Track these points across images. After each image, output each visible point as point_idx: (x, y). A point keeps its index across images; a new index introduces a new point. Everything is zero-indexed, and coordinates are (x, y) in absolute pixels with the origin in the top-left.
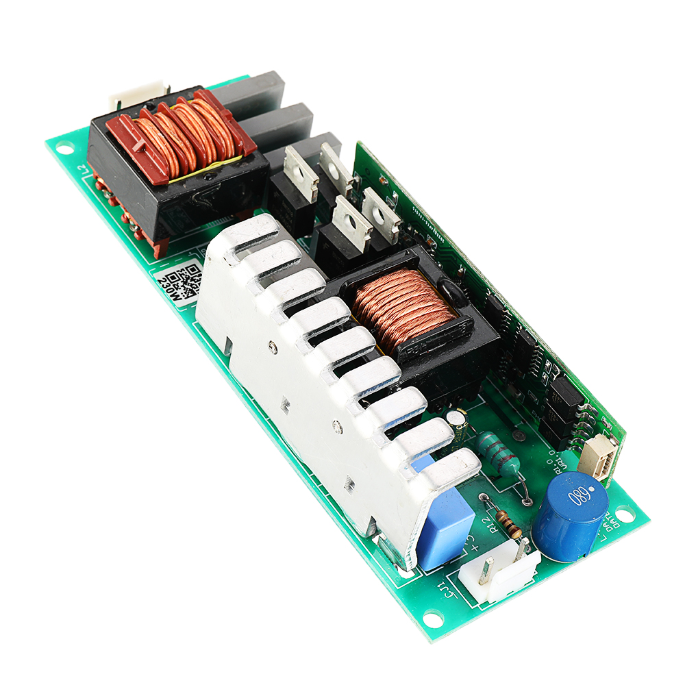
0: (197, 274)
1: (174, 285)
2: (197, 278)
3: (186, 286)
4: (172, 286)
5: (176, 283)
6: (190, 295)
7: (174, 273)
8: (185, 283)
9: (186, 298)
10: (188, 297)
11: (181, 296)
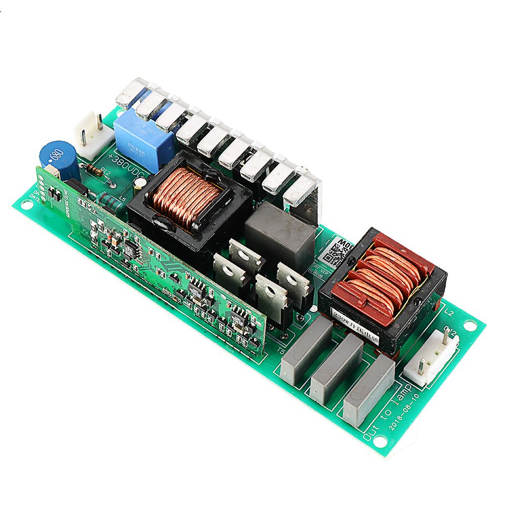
1: (347, 250)
3: (340, 252)
6: (334, 248)
9: (336, 244)
11: (339, 244)
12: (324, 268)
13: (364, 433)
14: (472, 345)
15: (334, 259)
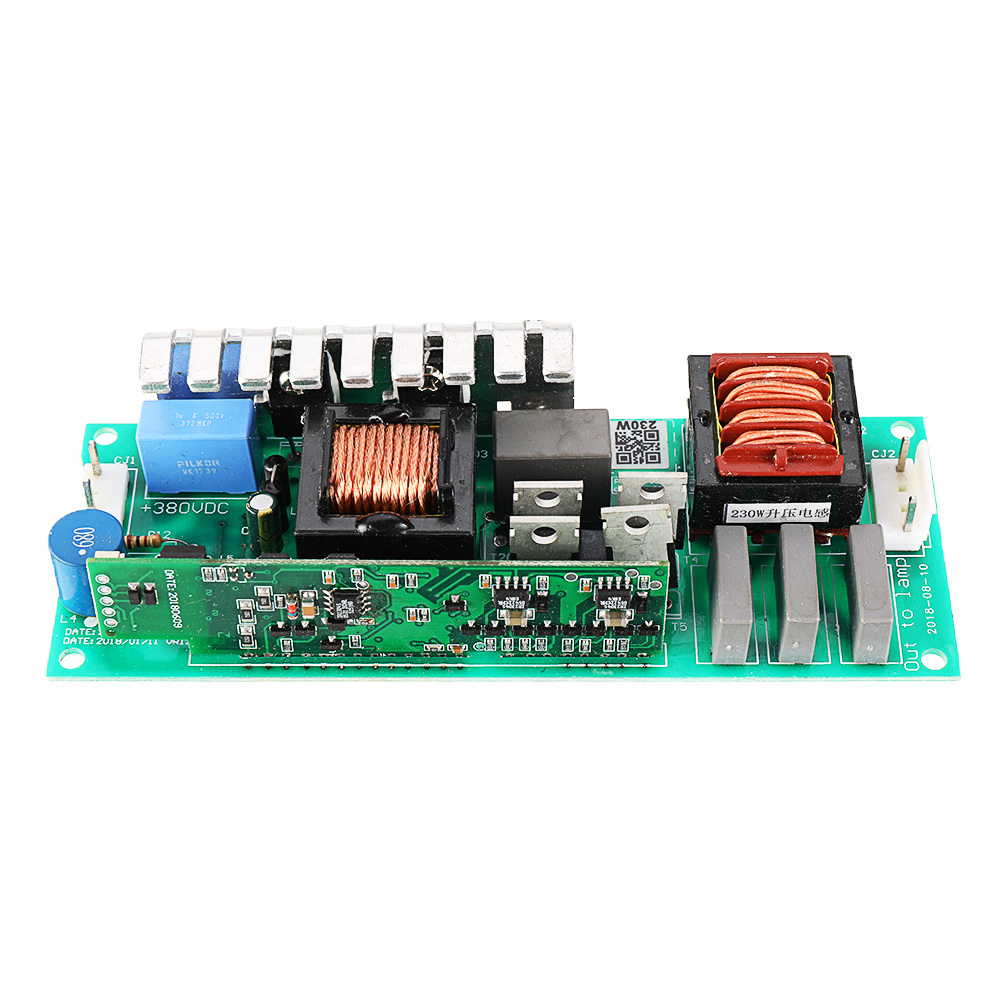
2: (640, 455)
3: (633, 442)
5: (643, 434)
7: (658, 440)
8: (639, 443)
9: (616, 433)
10: (617, 436)
11: (621, 430)
13: (902, 663)
15: (634, 455)
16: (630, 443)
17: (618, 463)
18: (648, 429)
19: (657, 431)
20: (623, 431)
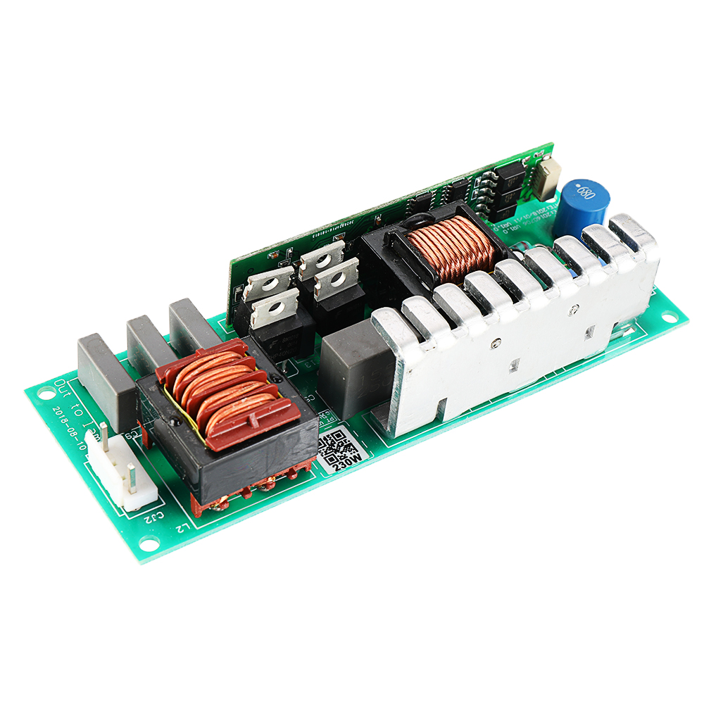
0: (325, 442)
1: (341, 459)
2: (329, 442)
4: (343, 461)
5: (338, 458)
6: (351, 447)
7: (325, 458)
8: (336, 451)
9: (357, 451)
10: (355, 449)
11: (356, 454)
12: (325, 427)
13: (68, 382)
14: (120, 532)
15: (333, 441)
16: (342, 449)
17: (340, 431)
18: (337, 463)
19: (330, 465)
20: (354, 454)
